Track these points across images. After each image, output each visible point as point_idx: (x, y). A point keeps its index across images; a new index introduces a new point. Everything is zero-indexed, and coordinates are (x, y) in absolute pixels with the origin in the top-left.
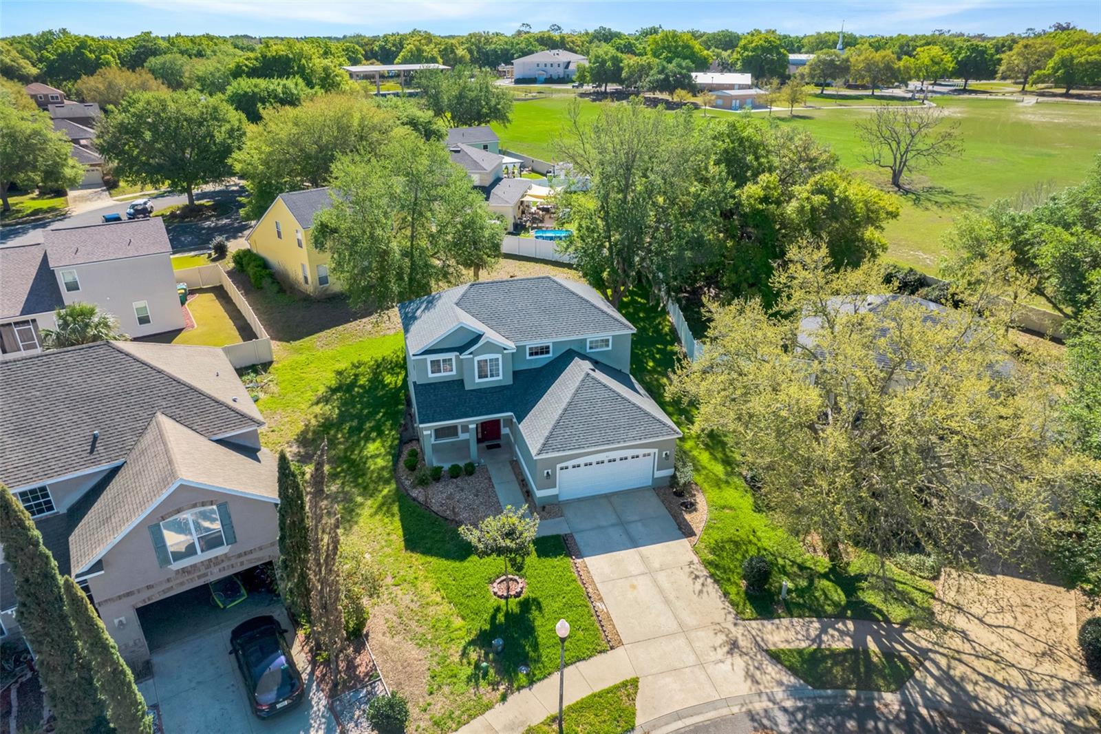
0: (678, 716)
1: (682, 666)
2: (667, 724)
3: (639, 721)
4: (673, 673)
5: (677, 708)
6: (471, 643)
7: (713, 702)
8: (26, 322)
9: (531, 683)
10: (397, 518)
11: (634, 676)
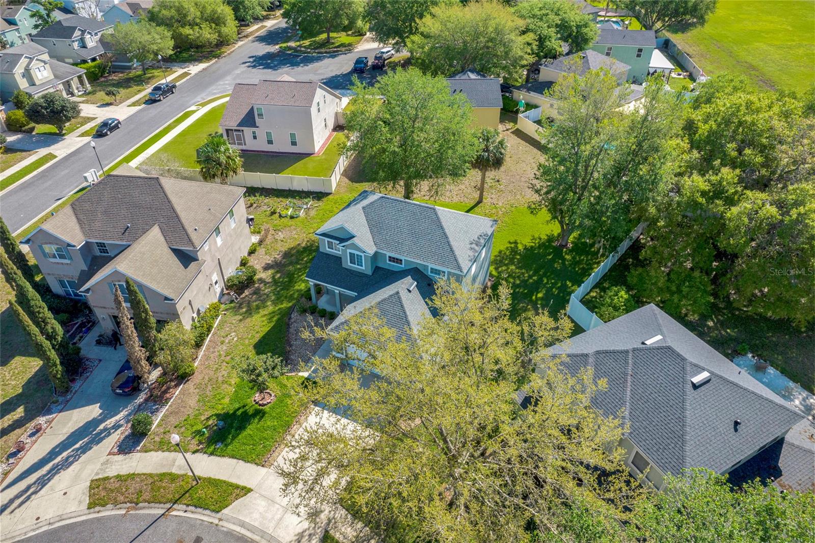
0: (243, 525)
1: (278, 502)
2: (234, 524)
3: (225, 511)
4: (270, 502)
5: (247, 520)
6: (218, 415)
7: (265, 532)
8: (239, 131)
9: (212, 454)
10: (272, 324)
11: (252, 488)
